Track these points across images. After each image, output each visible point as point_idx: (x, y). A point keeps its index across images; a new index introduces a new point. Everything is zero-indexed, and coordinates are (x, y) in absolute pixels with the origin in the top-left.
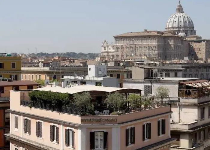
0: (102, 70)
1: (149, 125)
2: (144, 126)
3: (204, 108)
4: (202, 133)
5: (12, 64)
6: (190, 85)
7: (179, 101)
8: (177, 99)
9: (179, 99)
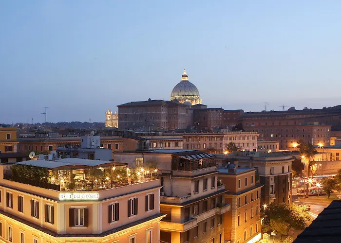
0: (95, 141)
1: (136, 201)
2: (129, 202)
3: (198, 181)
4: (196, 207)
5: (8, 135)
6: (184, 157)
7: (171, 174)
8: (170, 172)
9: (172, 172)
